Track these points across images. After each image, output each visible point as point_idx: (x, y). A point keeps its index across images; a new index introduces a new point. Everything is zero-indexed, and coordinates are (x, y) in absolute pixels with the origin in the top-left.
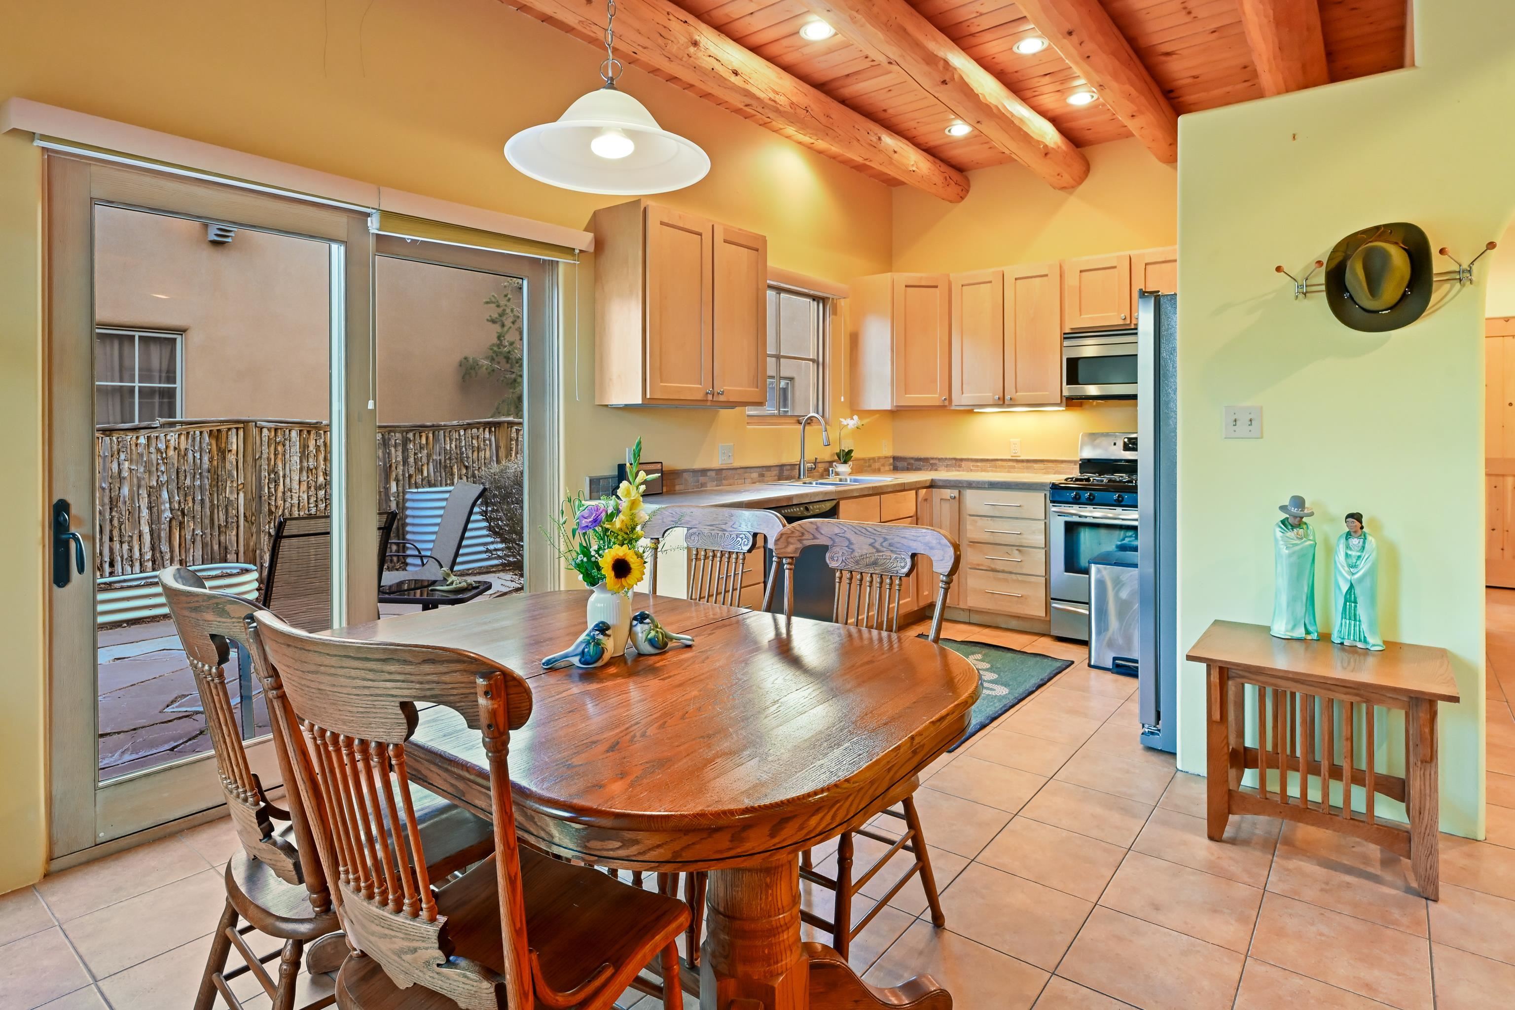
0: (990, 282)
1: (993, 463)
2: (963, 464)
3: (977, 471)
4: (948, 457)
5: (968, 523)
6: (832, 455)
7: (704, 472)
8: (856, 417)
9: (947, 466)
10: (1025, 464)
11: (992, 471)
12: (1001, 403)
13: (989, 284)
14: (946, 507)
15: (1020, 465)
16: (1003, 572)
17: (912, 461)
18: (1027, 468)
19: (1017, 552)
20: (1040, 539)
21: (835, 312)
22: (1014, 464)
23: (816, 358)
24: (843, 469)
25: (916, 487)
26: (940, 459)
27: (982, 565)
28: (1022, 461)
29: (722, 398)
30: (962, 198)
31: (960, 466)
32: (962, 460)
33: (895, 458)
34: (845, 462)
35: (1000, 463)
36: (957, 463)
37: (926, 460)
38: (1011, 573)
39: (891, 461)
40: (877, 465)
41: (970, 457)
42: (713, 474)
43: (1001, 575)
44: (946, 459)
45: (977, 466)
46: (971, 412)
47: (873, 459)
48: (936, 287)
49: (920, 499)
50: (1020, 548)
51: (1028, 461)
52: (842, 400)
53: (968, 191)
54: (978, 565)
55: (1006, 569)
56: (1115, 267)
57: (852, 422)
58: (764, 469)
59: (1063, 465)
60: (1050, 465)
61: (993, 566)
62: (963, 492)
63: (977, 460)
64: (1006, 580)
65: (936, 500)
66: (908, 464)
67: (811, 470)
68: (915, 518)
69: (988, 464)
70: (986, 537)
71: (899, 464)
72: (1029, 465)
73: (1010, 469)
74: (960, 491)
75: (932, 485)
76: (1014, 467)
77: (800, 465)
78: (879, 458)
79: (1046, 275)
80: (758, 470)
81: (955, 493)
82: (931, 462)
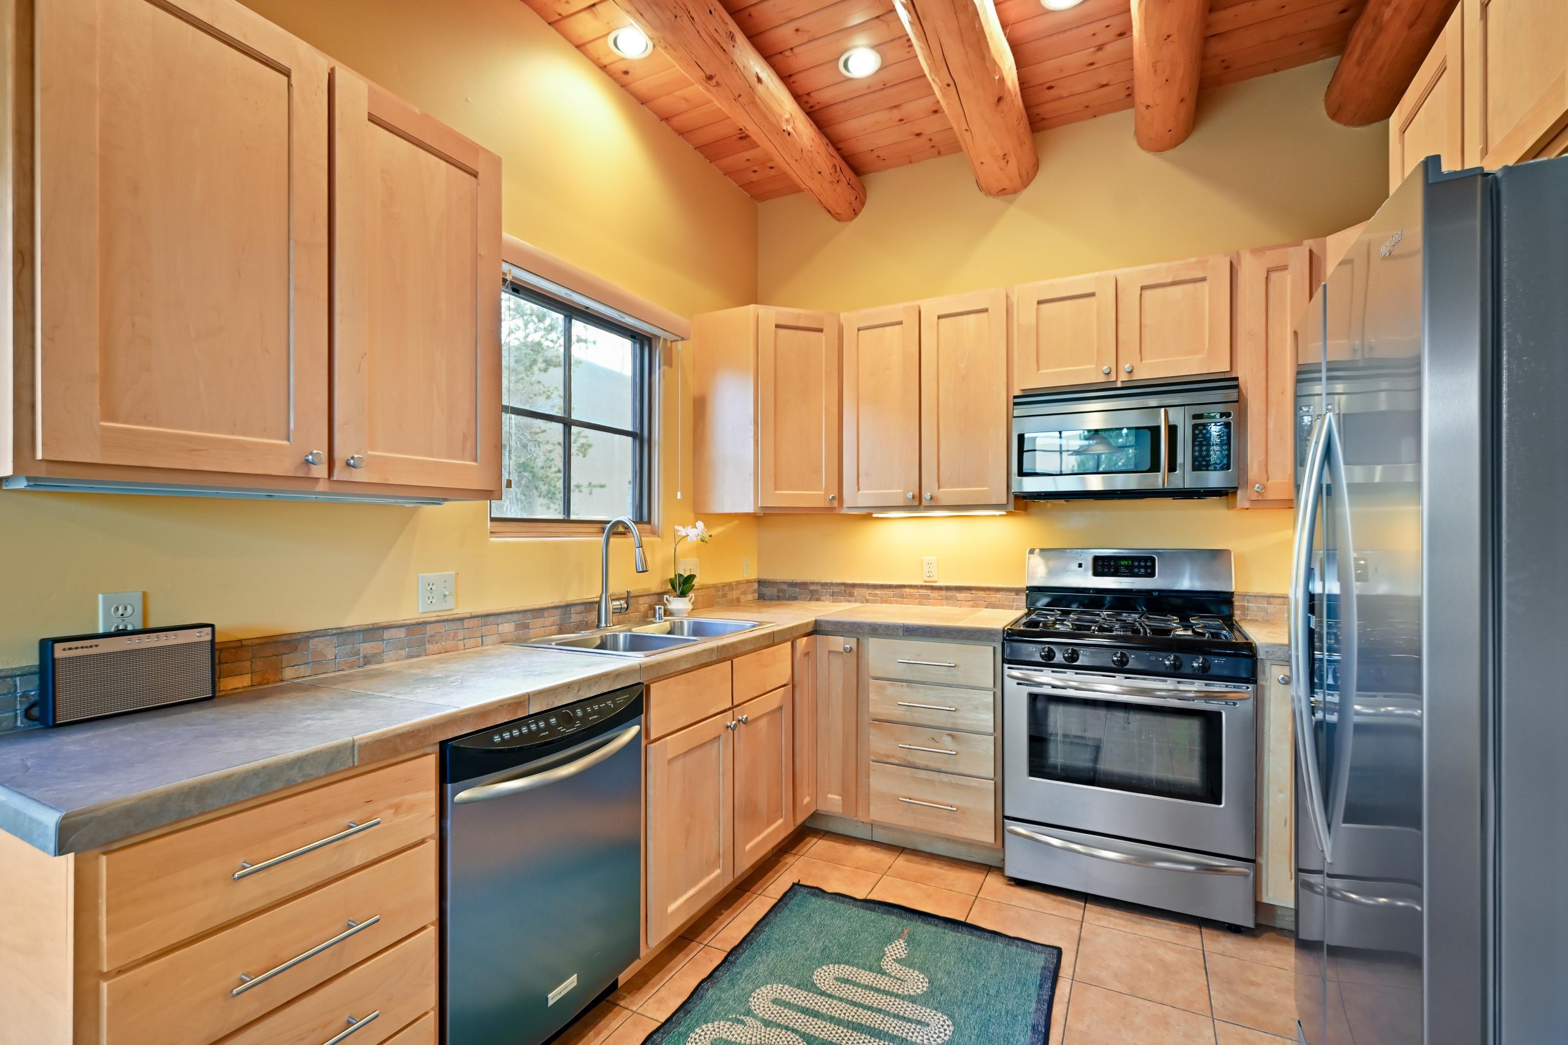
0: (900, 323)
1: (898, 591)
2: (856, 591)
3: (875, 602)
4: (834, 581)
5: (871, 689)
6: (664, 583)
7: (373, 632)
8: (700, 524)
9: (833, 594)
10: (943, 593)
11: (897, 602)
12: (917, 503)
13: (898, 327)
14: (837, 663)
15: (935, 594)
16: (926, 769)
17: (785, 587)
18: (947, 598)
19: (949, 739)
20: (986, 719)
21: (668, 361)
22: (929, 592)
23: (638, 431)
24: (678, 604)
25: (790, 636)
26: (824, 585)
27: (893, 757)
28: (940, 588)
29: (359, 476)
30: (856, 213)
31: (851, 595)
32: (854, 586)
33: (761, 583)
34: (683, 594)
35: (908, 590)
36: (847, 590)
37: (804, 585)
38: (940, 771)
39: (756, 586)
40: (735, 594)
41: (865, 582)
42: (401, 634)
43: (922, 774)
44: (832, 584)
45: (876, 595)
46: (868, 517)
47: (730, 586)
48: (821, 330)
49: (798, 653)
50: (954, 732)
51: (948, 588)
52: (679, 497)
53: (863, 204)
54: (888, 756)
55: (932, 765)
56: (1092, 295)
57: (694, 532)
58: (529, 615)
59: (999, 595)
60: (981, 594)
61: (910, 759)
62: (861, 639)
63: (875, 587)
64: (932, 782)
65: (822, 654)
66: (780, 591)
67: (619, 611)
68: (791, 685)
69: (890, 592)
70: (897, 713)
71: (767, 591)
72: (950, 593)
73: (923, 600)
74: (858, 640)
75: (817, 629)
76: (927, 597)
77: (599, 603)
78: (738, 583)
79: (985, 310)
80: (515, 617)
81: (851, 643)
82: (812, 588)
